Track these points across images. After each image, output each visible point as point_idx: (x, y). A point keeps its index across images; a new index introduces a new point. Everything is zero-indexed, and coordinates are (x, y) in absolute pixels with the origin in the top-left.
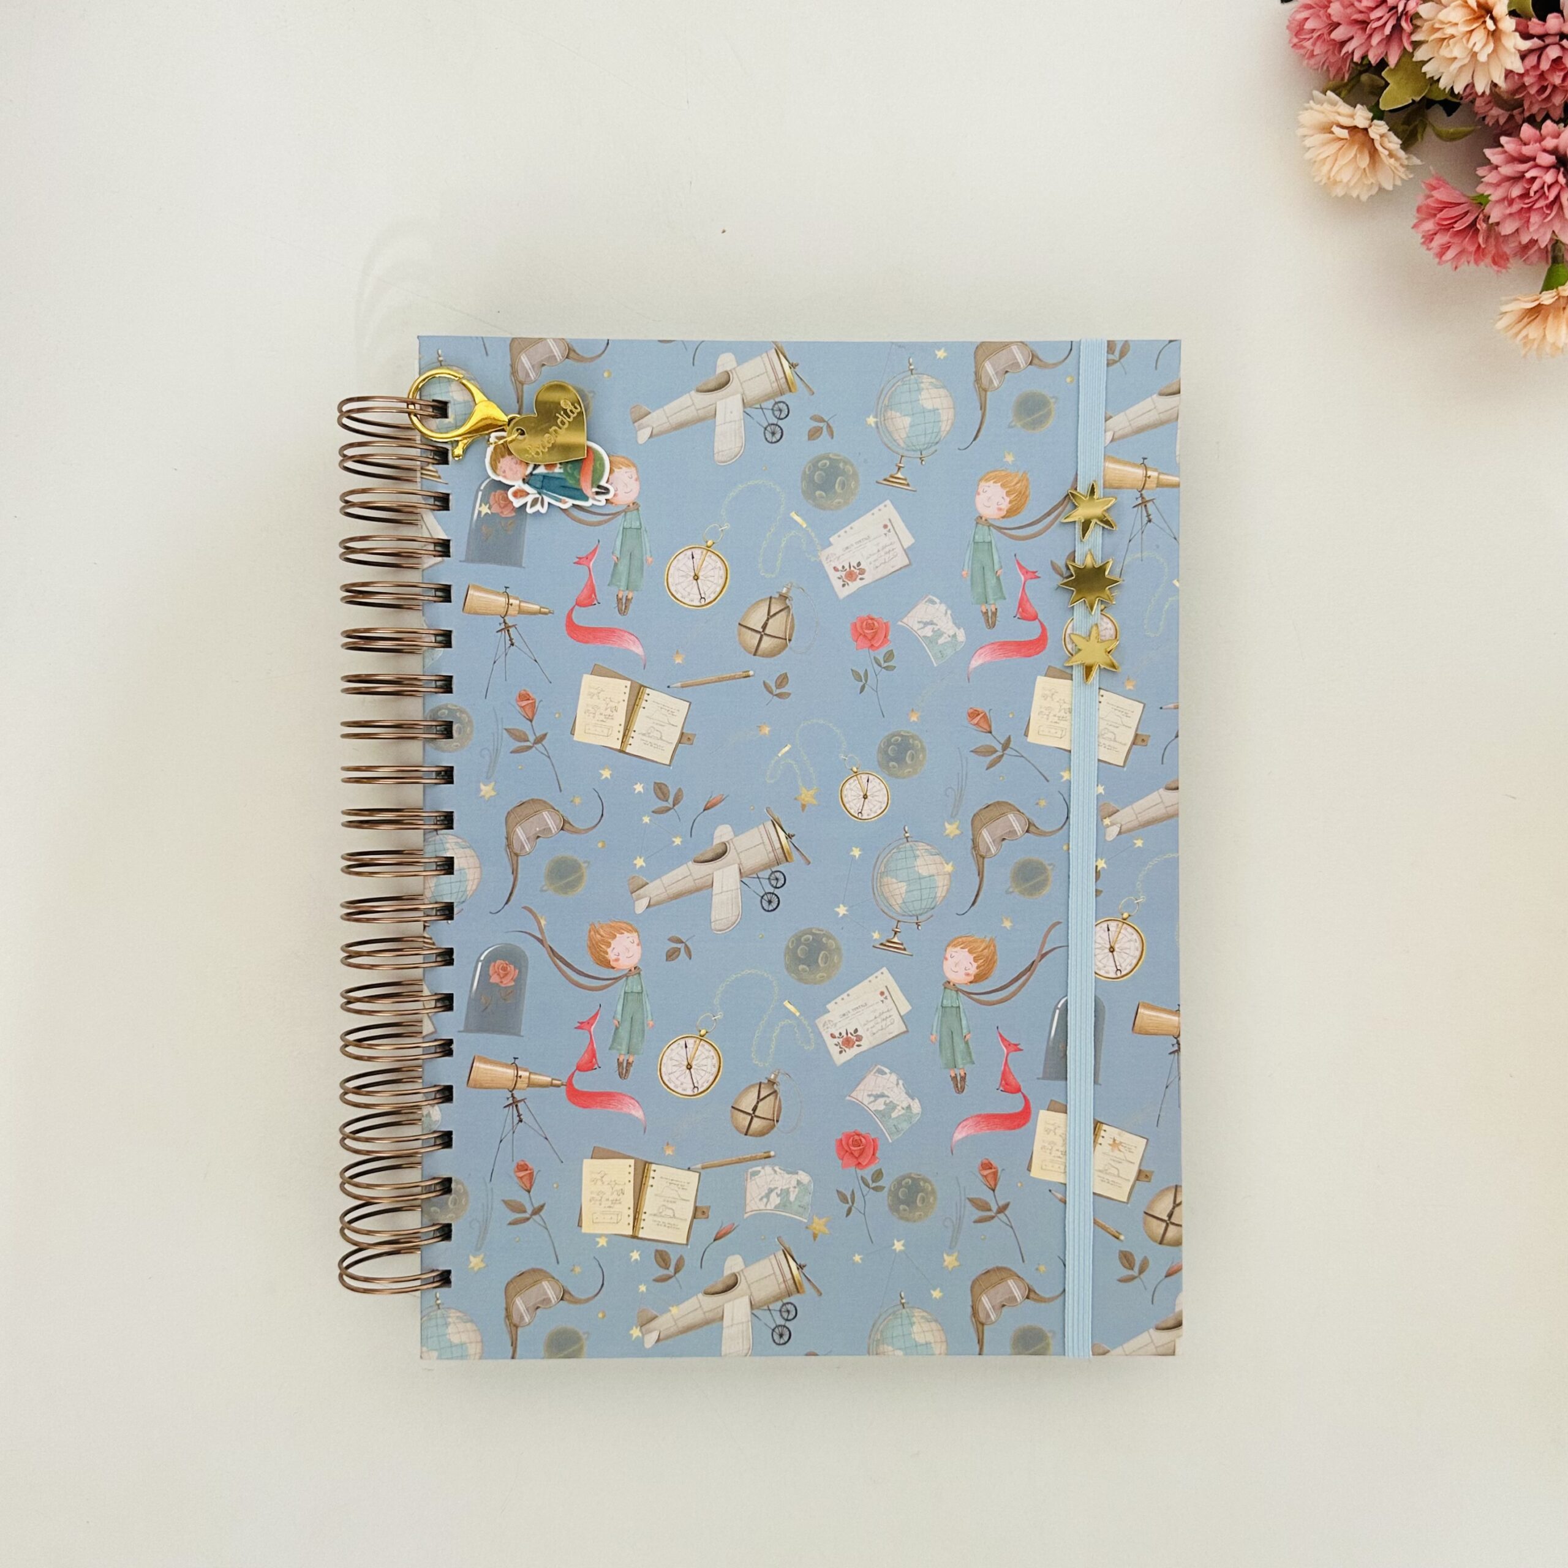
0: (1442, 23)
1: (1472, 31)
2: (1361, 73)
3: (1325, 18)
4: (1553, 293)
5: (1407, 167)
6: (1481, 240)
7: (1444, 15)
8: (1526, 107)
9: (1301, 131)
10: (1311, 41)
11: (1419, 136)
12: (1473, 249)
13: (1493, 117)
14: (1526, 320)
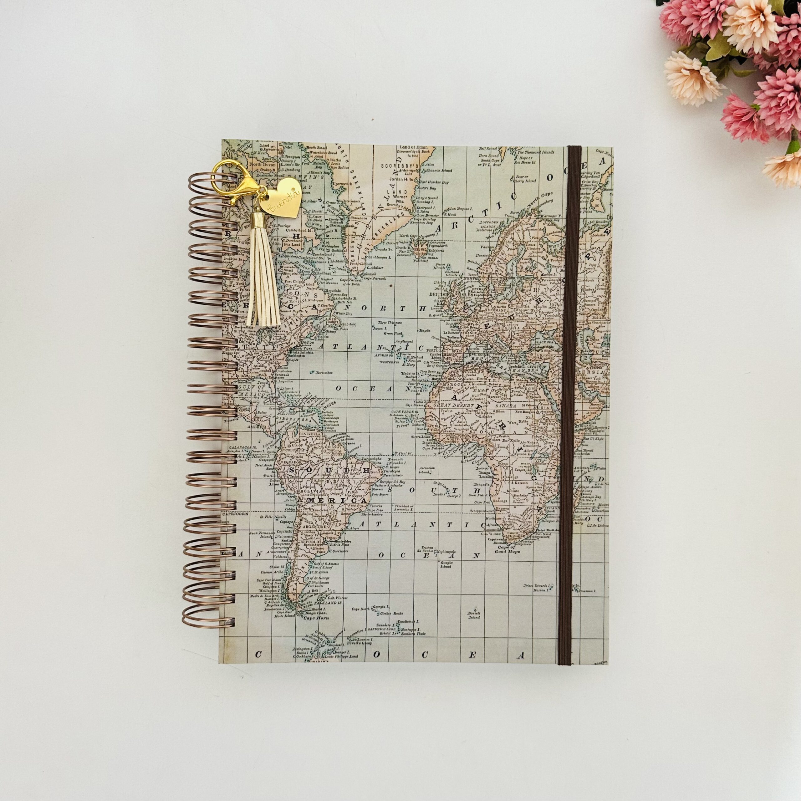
0: (738, 17)
1: (753, 21)
2: (697, 42)
3: (678, 14)
4: (792, 155)
5: (720, 90)
6: (755, 127)
7: (738, 13)
8: (780, 60)
9: (666, 72)
10: (671, 25)
11: (726, 74)
12: (750, 131)
13: (763, 65)
14: (778, 169)
